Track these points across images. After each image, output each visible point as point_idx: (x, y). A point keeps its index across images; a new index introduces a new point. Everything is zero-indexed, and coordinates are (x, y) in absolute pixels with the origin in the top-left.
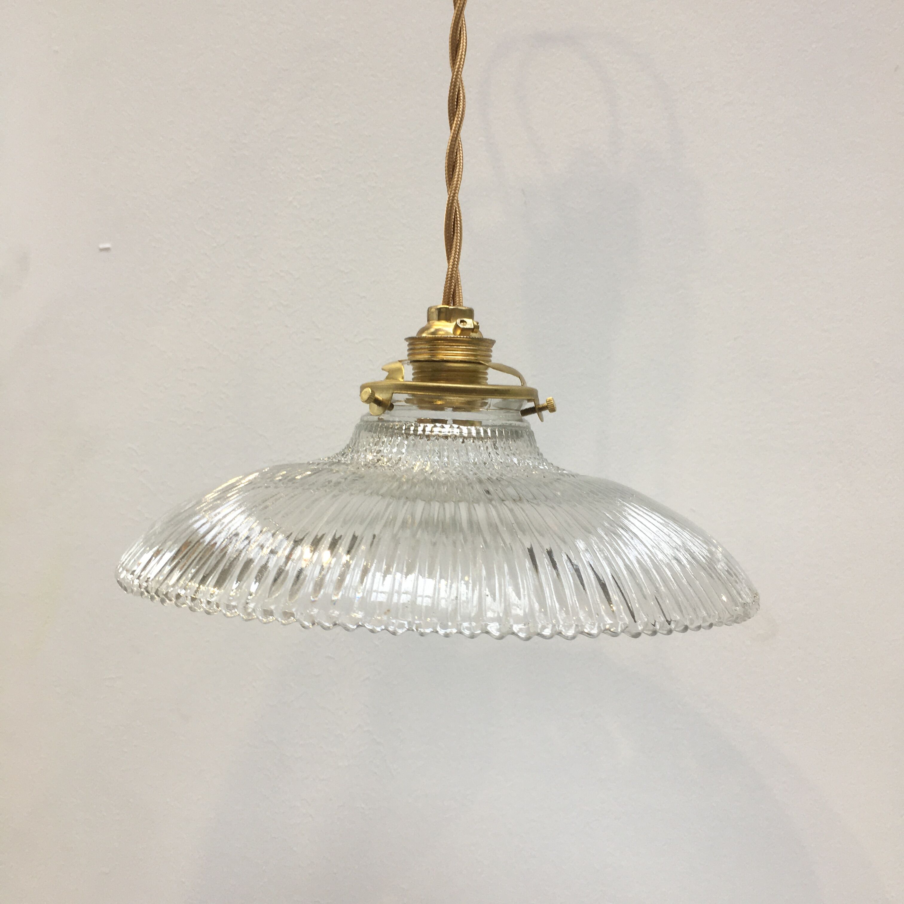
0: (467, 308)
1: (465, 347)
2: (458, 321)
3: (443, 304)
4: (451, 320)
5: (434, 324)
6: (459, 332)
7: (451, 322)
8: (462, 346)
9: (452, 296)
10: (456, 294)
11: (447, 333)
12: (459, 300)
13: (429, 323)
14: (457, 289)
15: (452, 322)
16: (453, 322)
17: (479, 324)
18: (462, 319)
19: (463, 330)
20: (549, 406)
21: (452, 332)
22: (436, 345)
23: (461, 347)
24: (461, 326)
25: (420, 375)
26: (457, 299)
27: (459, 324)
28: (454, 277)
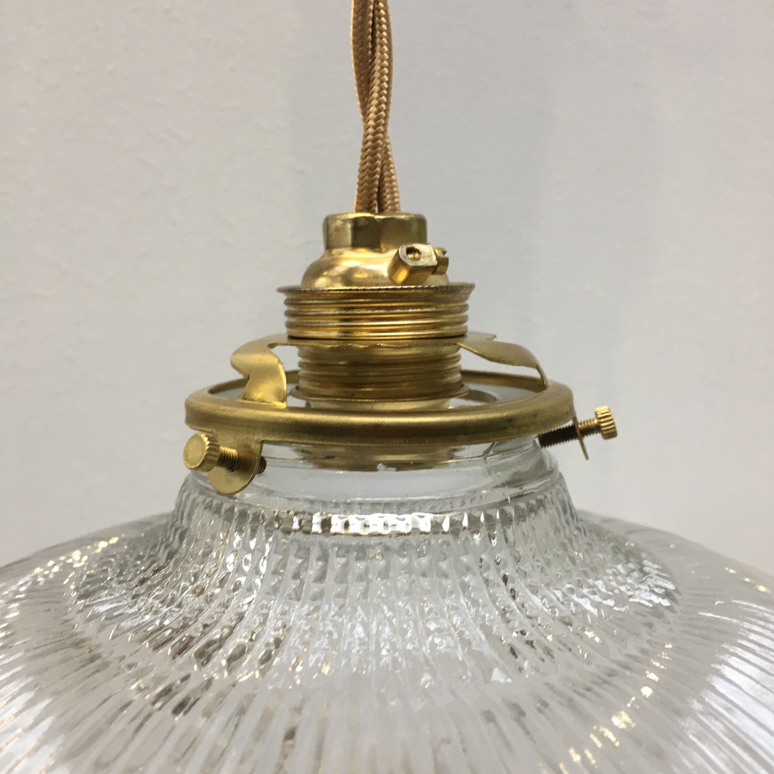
0: (415, 215)
1: (418, 310)
2: (402, 250)
3: (358, 211)
4: (382, 246)
5: (343, 256)
6: (402, 275)
7: (380, 252)
8: (413, 307)
9: (377, 190)
10: (384, 185)
11: (376, 277)
12: (393, 198)
13: (330, 254)
14: (386, 173)
15: (384, 250)
16: (387, 251)
17: (446, 255)
18: (409, 246)
19: (413, 271)
20: (603, 425)
21: (386, 274)
22: (353, 308)
23: (410, 310)
24: (409, 259)
25: (318, 373)
26: (388, 196)
27: (405, 257)
28: (381, 146)
